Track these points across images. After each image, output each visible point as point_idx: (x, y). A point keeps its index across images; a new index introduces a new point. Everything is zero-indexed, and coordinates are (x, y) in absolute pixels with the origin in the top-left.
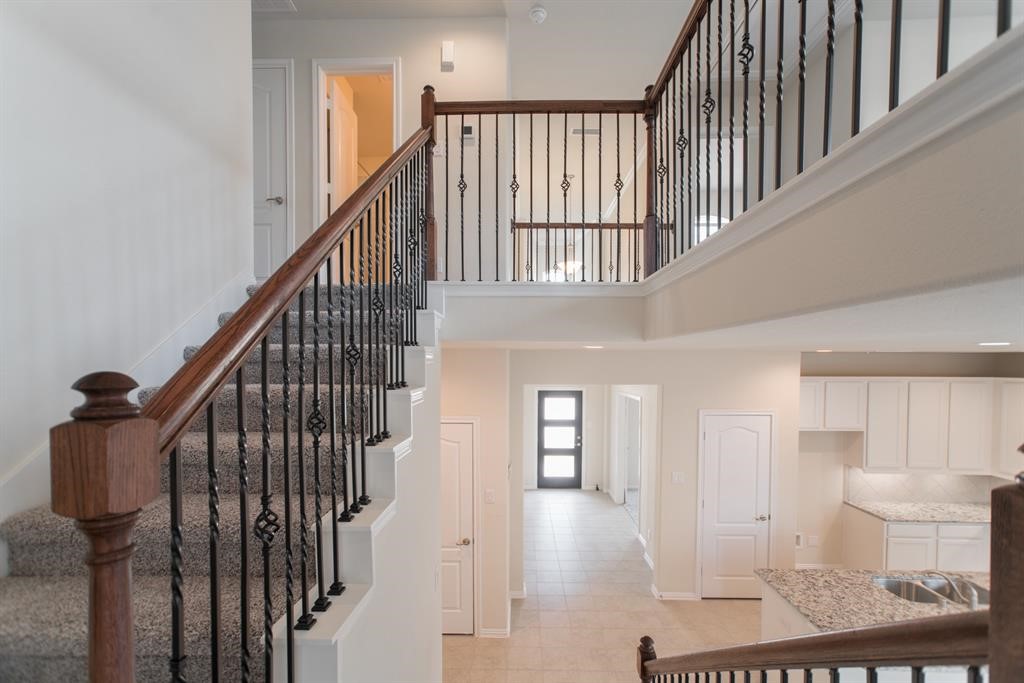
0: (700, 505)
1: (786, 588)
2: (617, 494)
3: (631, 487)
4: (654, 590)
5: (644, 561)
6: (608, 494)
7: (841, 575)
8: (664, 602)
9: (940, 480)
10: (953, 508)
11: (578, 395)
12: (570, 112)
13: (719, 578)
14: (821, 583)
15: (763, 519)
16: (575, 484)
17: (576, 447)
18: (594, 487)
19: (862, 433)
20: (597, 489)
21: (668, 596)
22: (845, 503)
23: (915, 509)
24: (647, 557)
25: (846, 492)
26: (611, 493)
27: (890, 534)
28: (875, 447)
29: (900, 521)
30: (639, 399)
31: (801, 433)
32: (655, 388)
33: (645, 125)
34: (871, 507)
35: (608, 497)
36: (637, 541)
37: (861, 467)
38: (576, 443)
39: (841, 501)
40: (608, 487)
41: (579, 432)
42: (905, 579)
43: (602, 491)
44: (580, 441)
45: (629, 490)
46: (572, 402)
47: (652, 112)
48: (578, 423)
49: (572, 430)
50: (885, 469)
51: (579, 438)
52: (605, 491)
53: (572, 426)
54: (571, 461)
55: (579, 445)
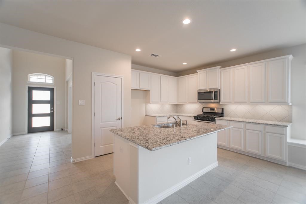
0: (93, 115)
1: (122, 132)
4: (72, 160)
8: (75, 164)
10: (170, 114)
11: (52, 90)
13: (103, 146)
15: (119, 119)
16: (50, 129)
17: (51, 112)
19: (150, 90)
20: (62, 130)
21: (77, 160)
22: (146, 115)
25: (146, 112)
26: (68, 130)
27: (157, 121)
28: (154, 95)
29: (160, 116)
34: (152, 115)
37: (150, 103)
39: (145, 115)
40: (67, 128)
41: (52, 106)
44: (53, 110)
46: (48, 93)
48: (52, 102)
49: (49, 105)
50: (155, 102)
51: (52, 108)
52: (65, 130)
53: (49, 103)
54: (48, 119)
55: (52, 111)
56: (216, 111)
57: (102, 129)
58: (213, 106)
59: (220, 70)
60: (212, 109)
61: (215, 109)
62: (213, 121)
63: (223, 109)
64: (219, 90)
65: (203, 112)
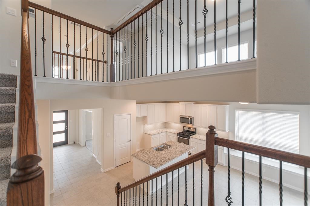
0: (114, 141)
1: (139, 157)
2: (82, 143)
3: (87, 139)
4: (102, 170)
5: (97, 162)
6: (79, 144)
7: (148, 150)
8: (105, 172)
9: (159, 125)
10: (161, 130)
11: (66, 112)
12: (88, 27)
13: (120, 160)
14: (145, 153)
15: (129, 141)
16: (65, 143)
17: (65, 130)
18: (73, 143)
19: (147, 116)
20: (74, 143)
21: (106, 170)
22: (144, 133)
23: (155, 131)
24: (97, 161)
25: (144, 131)
26: (80, 144)
27: (152, 138)
28: (150, 119)
29: (154, 135)
30: (92, 112)
31: (137, 118)
32: (100, 109)
33: (111, 38)
34: (148, 133)
35: (79, 145)
36: (93, 157)
37: (147, 124)
38: (65, 128)
40: (79, 141)
41: (67, 124)
42: (158, 147)
43: (76, 143)
44: (67, 127)
45: (87, 141)
46: (64, 114)
47: (113, 36)
48: (66, 122)
49: (64, 124)
50: (151, 124)
51: (67, 126)
52: (77, 143)
53: (64, 123)
54: (63, 135)
55: (67, 129)
56: (192, 130)
57: (120, 149)
58: (190, 126)
59: (193, 104)
60: (189, 128)
61: (191, 128)
62: (189, 138)
63: (195, 129)
64: (193, 117)
65: (184, 130)
